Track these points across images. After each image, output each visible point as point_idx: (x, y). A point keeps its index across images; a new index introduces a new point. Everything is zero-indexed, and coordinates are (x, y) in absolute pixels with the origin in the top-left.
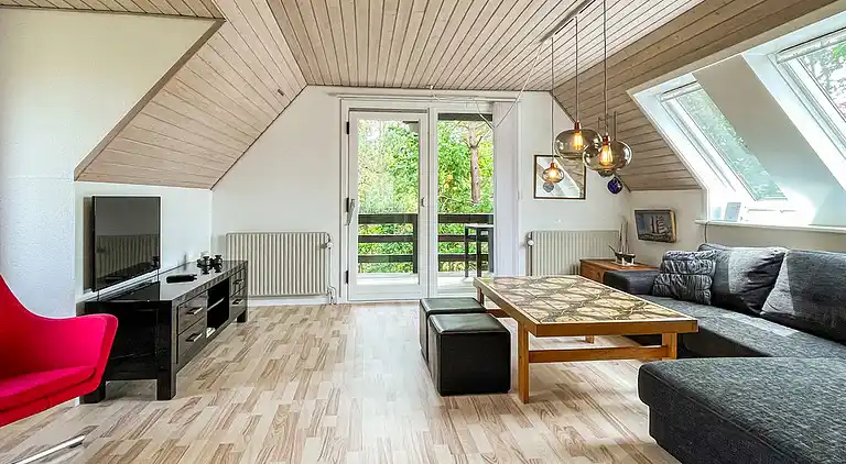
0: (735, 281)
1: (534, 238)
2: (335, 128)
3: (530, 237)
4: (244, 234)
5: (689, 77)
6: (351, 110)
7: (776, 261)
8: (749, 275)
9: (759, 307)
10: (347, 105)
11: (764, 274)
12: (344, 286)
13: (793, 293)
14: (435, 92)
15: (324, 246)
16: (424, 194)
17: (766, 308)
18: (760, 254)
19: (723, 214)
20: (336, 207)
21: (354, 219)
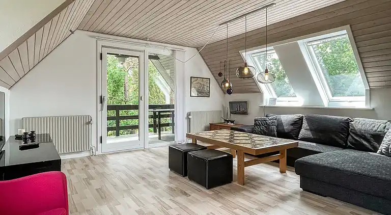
0: (287, 128)
1: (191, 114)
2: (93, 56)
3: (189, 114)
4: (35, 118)
5: (272, 48)
6: (102, 46)
7: (301, 119)
8: (292, 125)
9: (297, 136)
10: (100, 43)
11: (298, 124)
12: (99, 145)
13: (311, 130)
14: (149, 42)
15: (89, 123)
16: (142, 94)
17: (300, 136)
18: (295, 117)
19: (268, 102)
20: (93, 101)
21: (105, 108)
